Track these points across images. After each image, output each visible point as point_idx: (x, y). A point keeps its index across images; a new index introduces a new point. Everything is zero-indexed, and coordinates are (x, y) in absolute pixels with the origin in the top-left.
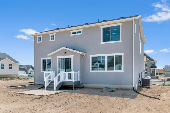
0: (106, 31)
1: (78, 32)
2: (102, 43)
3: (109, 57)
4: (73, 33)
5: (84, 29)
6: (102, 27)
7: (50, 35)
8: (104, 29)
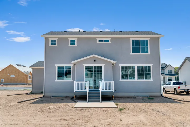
0: (136, 44)
1: (105, 41)
2: (131, 53)
3: (138, 67)
4: (100, 41)
5: (112, 38)
6: (131, 39)
7: (70, 39)
8: (133, 41)
